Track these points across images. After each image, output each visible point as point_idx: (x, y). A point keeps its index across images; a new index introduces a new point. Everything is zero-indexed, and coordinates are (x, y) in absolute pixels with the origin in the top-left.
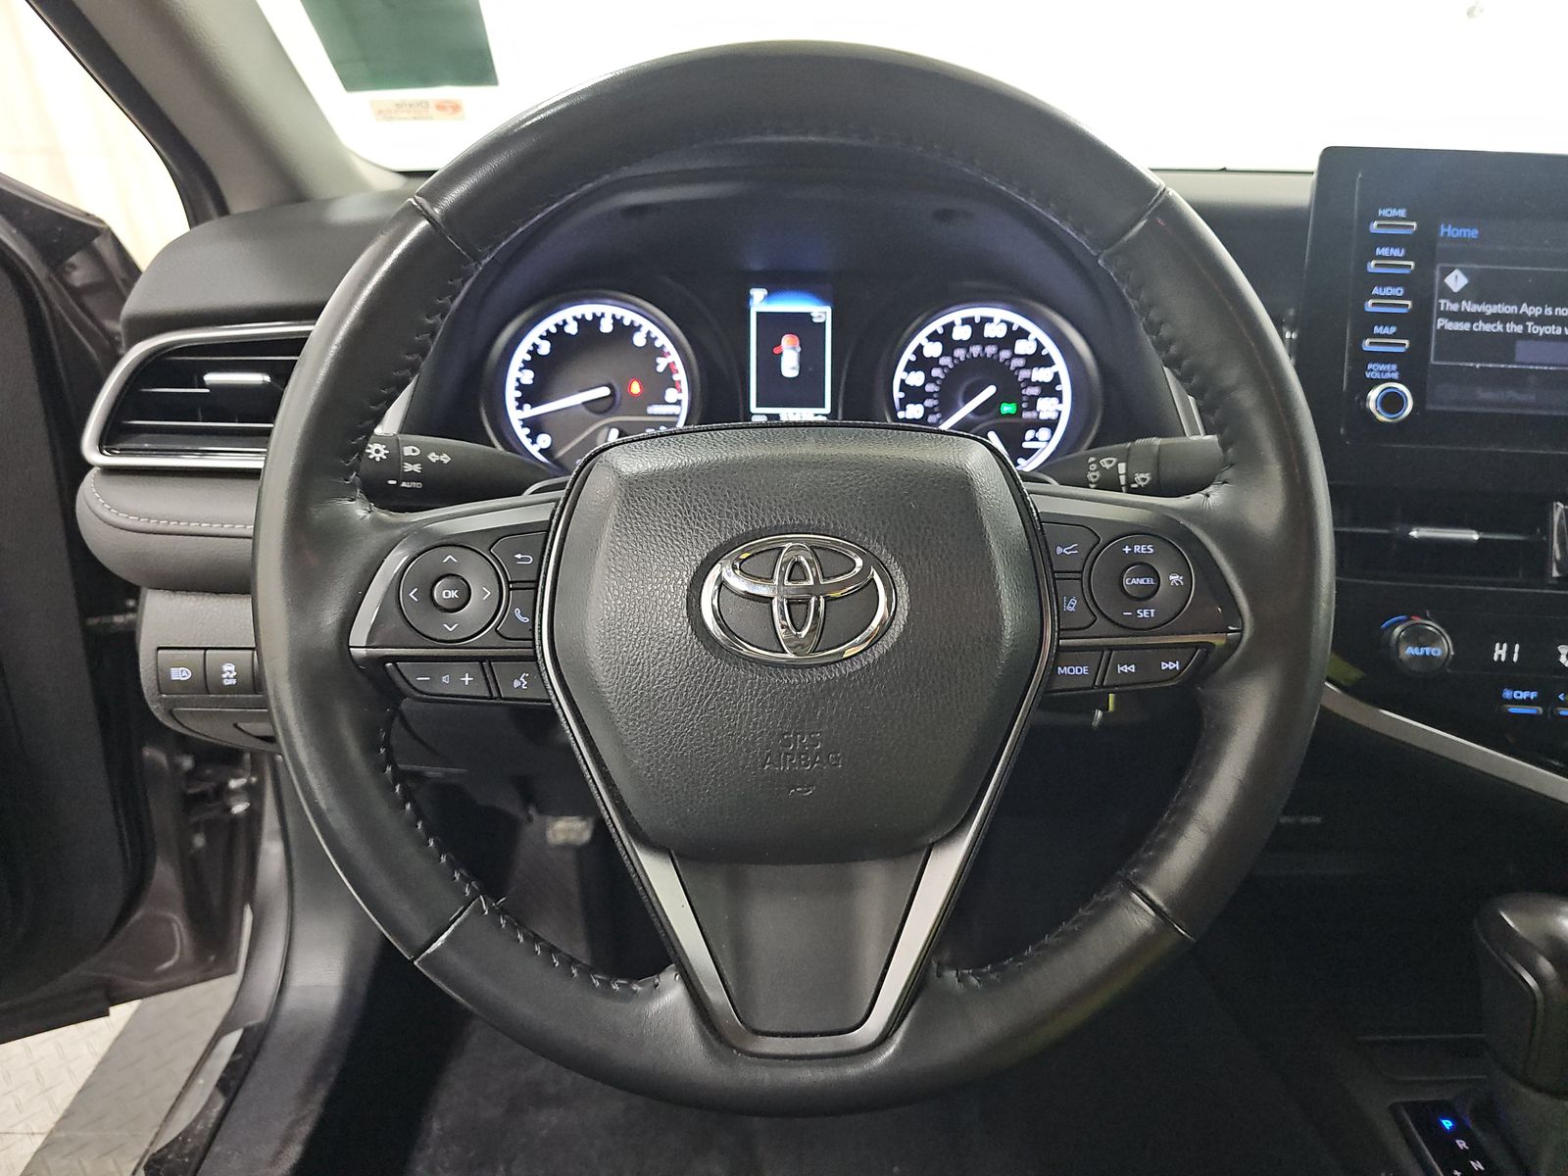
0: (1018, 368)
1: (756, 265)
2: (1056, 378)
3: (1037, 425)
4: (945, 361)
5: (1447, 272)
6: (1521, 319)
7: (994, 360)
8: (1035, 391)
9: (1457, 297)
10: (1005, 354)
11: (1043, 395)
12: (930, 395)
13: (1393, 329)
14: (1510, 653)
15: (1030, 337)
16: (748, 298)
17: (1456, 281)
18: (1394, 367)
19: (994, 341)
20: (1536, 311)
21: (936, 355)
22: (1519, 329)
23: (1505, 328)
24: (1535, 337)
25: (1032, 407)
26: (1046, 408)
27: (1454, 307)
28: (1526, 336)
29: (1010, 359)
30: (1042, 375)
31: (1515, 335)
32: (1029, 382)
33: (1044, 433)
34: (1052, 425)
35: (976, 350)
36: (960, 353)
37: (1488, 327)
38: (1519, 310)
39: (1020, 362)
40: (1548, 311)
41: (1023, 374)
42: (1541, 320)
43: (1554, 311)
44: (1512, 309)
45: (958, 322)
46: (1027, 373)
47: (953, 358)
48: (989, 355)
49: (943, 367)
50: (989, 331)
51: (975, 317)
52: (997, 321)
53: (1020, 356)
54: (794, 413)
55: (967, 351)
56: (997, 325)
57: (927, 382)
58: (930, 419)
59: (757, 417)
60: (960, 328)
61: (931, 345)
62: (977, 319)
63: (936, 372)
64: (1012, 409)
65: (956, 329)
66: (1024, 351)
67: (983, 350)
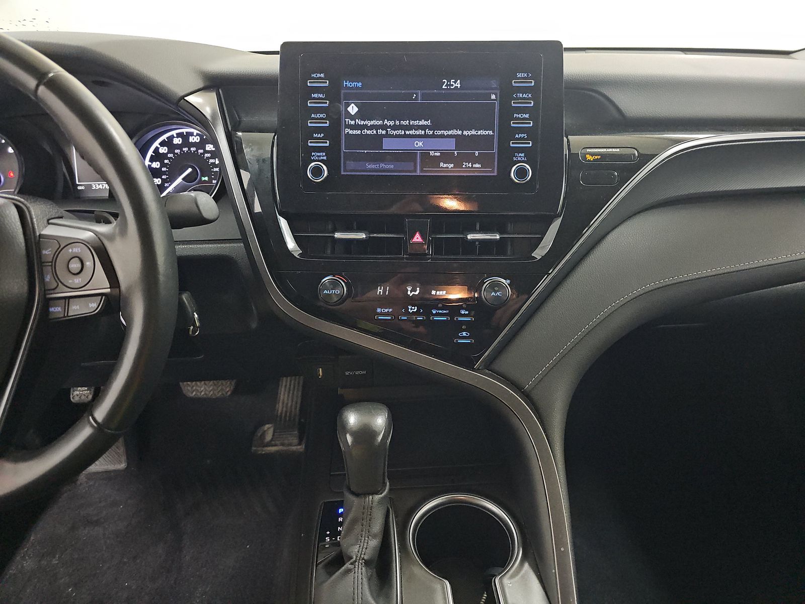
0: (208, 158)
4: (170, 155)
5: (348, 105)
6: (384, 127)
7: (195, 154)
9: (352, 118)
10: (201, 151)
12: (164, 173)
13: (322, 135)
14: (384, 292)
17: (353, 109)
18: (324, 154)
19: (194, 144)
20: (392, 123)
21: (166, 152)
22: (384, 132)
23: (377, 132)
24: (392, 136)
27: (353, 123)
28: (387, 136)
29: (203, 154)
31: (382, 136)
35: (185, 149)
36: (177, 151)
37: (369, 132)
38: (383, 123)
39: (209, 155)
40: (397, 123)
41: (211, 161)
42: (394, 128)
43: (400, 123)
44: (380, 122)
45: (175, 136)
46: (213, 160)
47: (174, 154)
48: (193, 152)
49: (169, 159)
50: (191, 139)
51: (183, 133)
52: (195, 134)
53: (208, 152)
54: (99, 184)
55: (181, 150)
56: (195, 136)
57: (162, 166)
58: (166, 185)
59: (80, 187)
60: (176, 139)
61: (162, 148)
62: (185, 134)
63: (166, 161)
64: (206, 179)
65: (174, 139)
66: (211, 149)
67: (189, 149)
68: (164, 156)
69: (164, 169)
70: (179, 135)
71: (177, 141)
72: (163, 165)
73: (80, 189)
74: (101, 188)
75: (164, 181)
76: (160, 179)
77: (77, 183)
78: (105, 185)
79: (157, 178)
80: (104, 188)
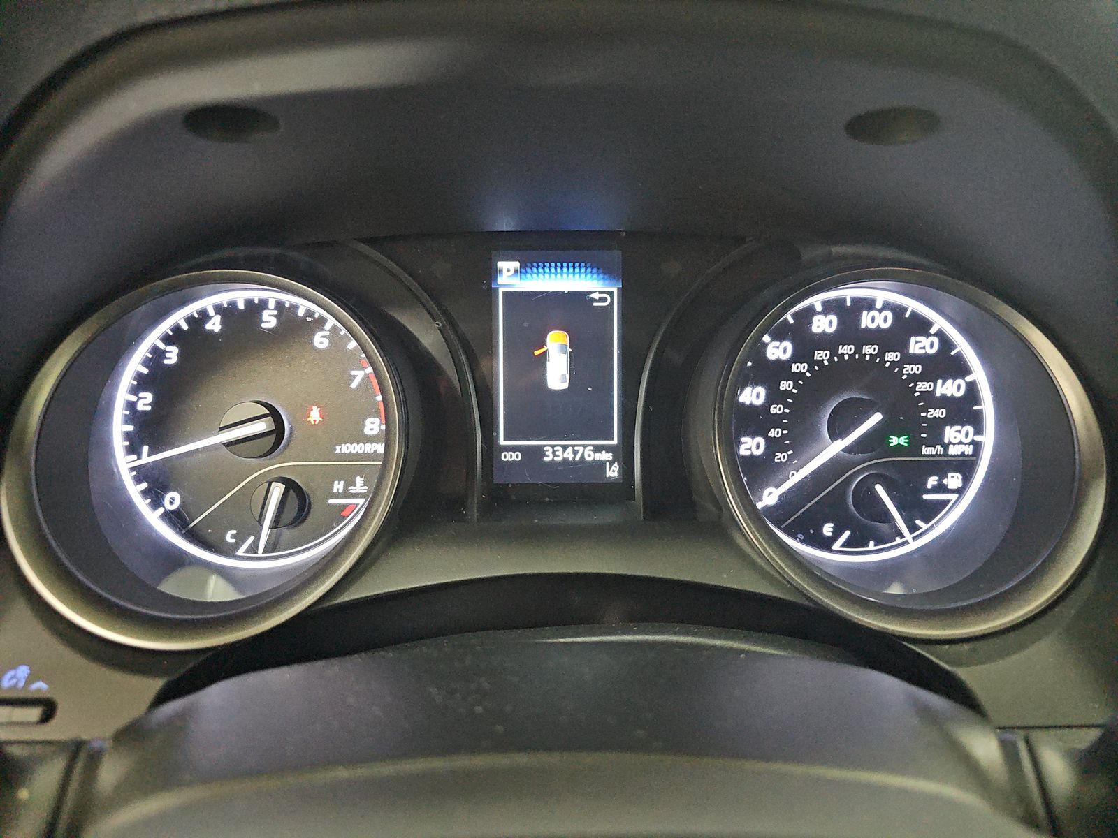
0: (914, 378)
1: (505, 224)
2: (972, 393)
3: (943, 466)
4: (797, 368)
7: (876, 363)
8: (939, 413)
10: (891, 357)
11: (951, 420)
12: (776, 421)
15: (933, 331)
16: (492, 273)
19: (875, 336)
21: (786, 357)
25: (936, 439)
26: (957, 438)
30: (950, 388)
32: (931, 400)
33: (954, 480)
34: (966, 466)
35: (847, 350)
36: (822, 355)
39: (916, 369)
41: (923, 386)
45: (819, 308)
46: (927, 385)
47: (812, 362)
48: (867, 358)
49: (795, 377)
50: (867, 320)
51: (844, 300)
52: (879, 305)
53: (915, 359)
54: (565, 448)
55: (834, 352)
56: (880, 311)
57: (771, 399)
58: (780, 457)
59: (508, 454)
60: (821, 317)
61: (776, 344)
62: (849, 303)
63: (785, 385)
64: (903, 441)
65: (816, 318)
66: (923, 352)
67: (858, 349)
68: (781, 369)
69: (775, 409)
70: (828, 307)
71: (823, 324)
72: (775, 396)
73: (508, 458)
74: (570, 457)
75: (773, 445)
76: (761, 440)
77: (502, 442)
78: (581, 449)
79: (753, 437)
80: (577, 458)
